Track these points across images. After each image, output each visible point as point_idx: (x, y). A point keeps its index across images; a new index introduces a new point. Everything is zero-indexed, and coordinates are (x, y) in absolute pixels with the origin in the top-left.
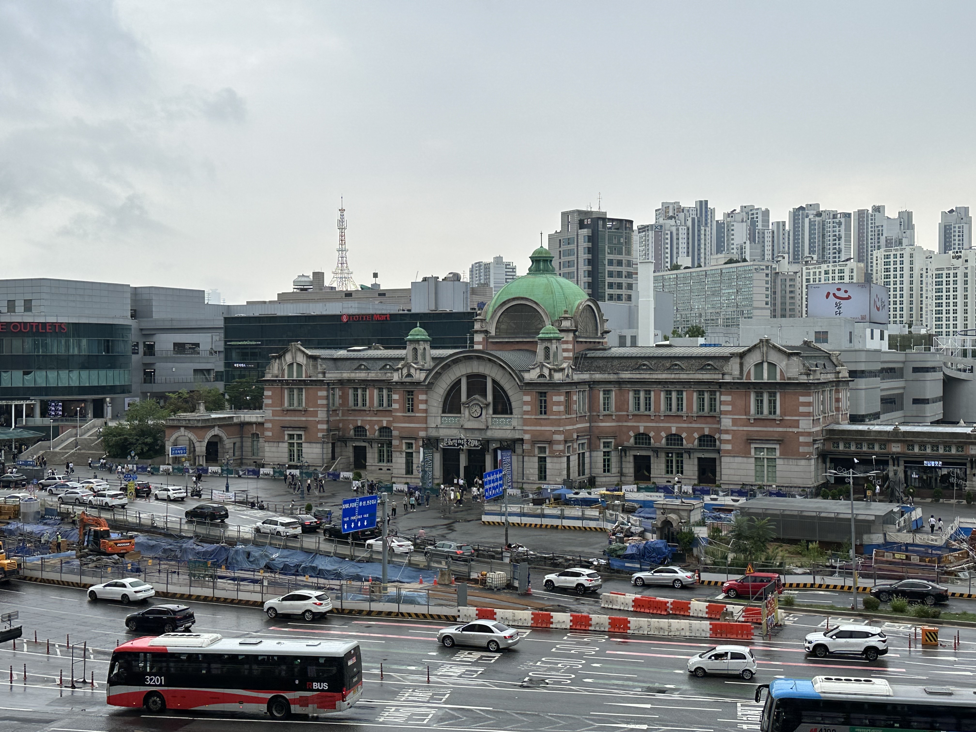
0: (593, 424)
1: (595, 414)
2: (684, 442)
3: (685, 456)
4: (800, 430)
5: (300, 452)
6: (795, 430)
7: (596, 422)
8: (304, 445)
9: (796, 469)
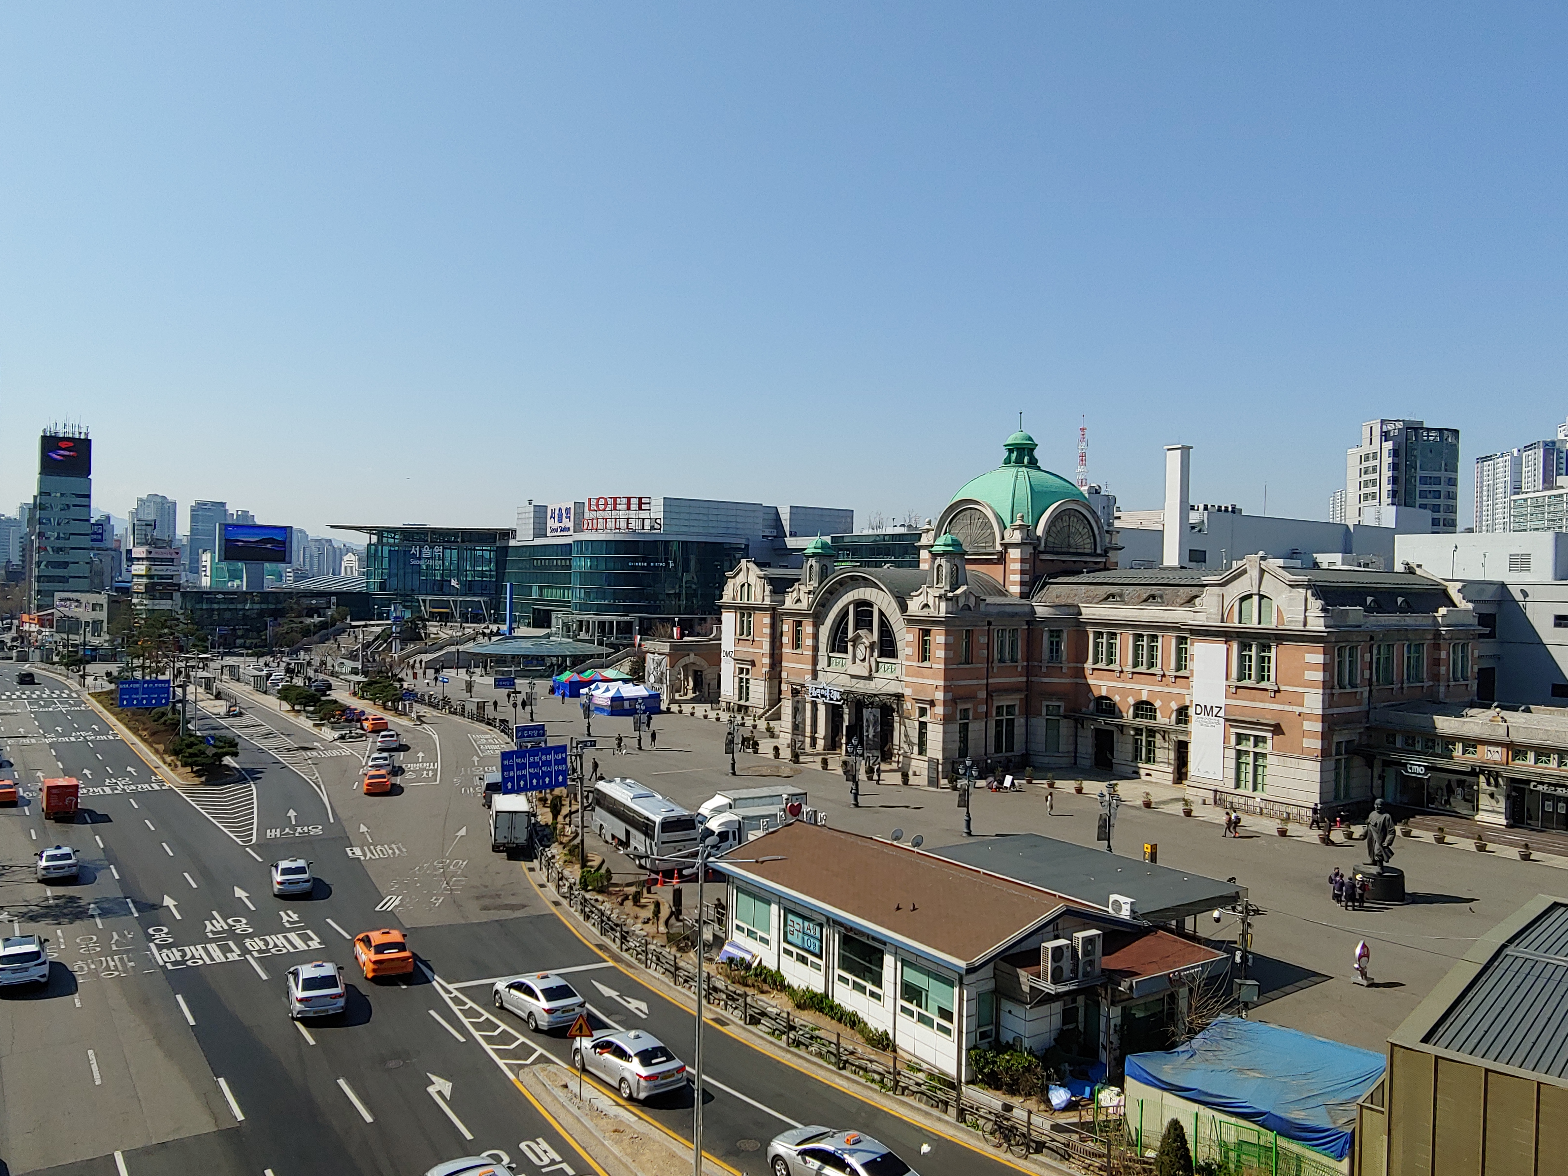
0: (1033, 679)
1: (1036, 664)
2: (1158, 714)
3: (1158, 736)
4: (1304, 710)
5: (747, 688)
6: (1298, 709)
7: (1036, 676)
8: (751, 681)
9: (1299, 774)
